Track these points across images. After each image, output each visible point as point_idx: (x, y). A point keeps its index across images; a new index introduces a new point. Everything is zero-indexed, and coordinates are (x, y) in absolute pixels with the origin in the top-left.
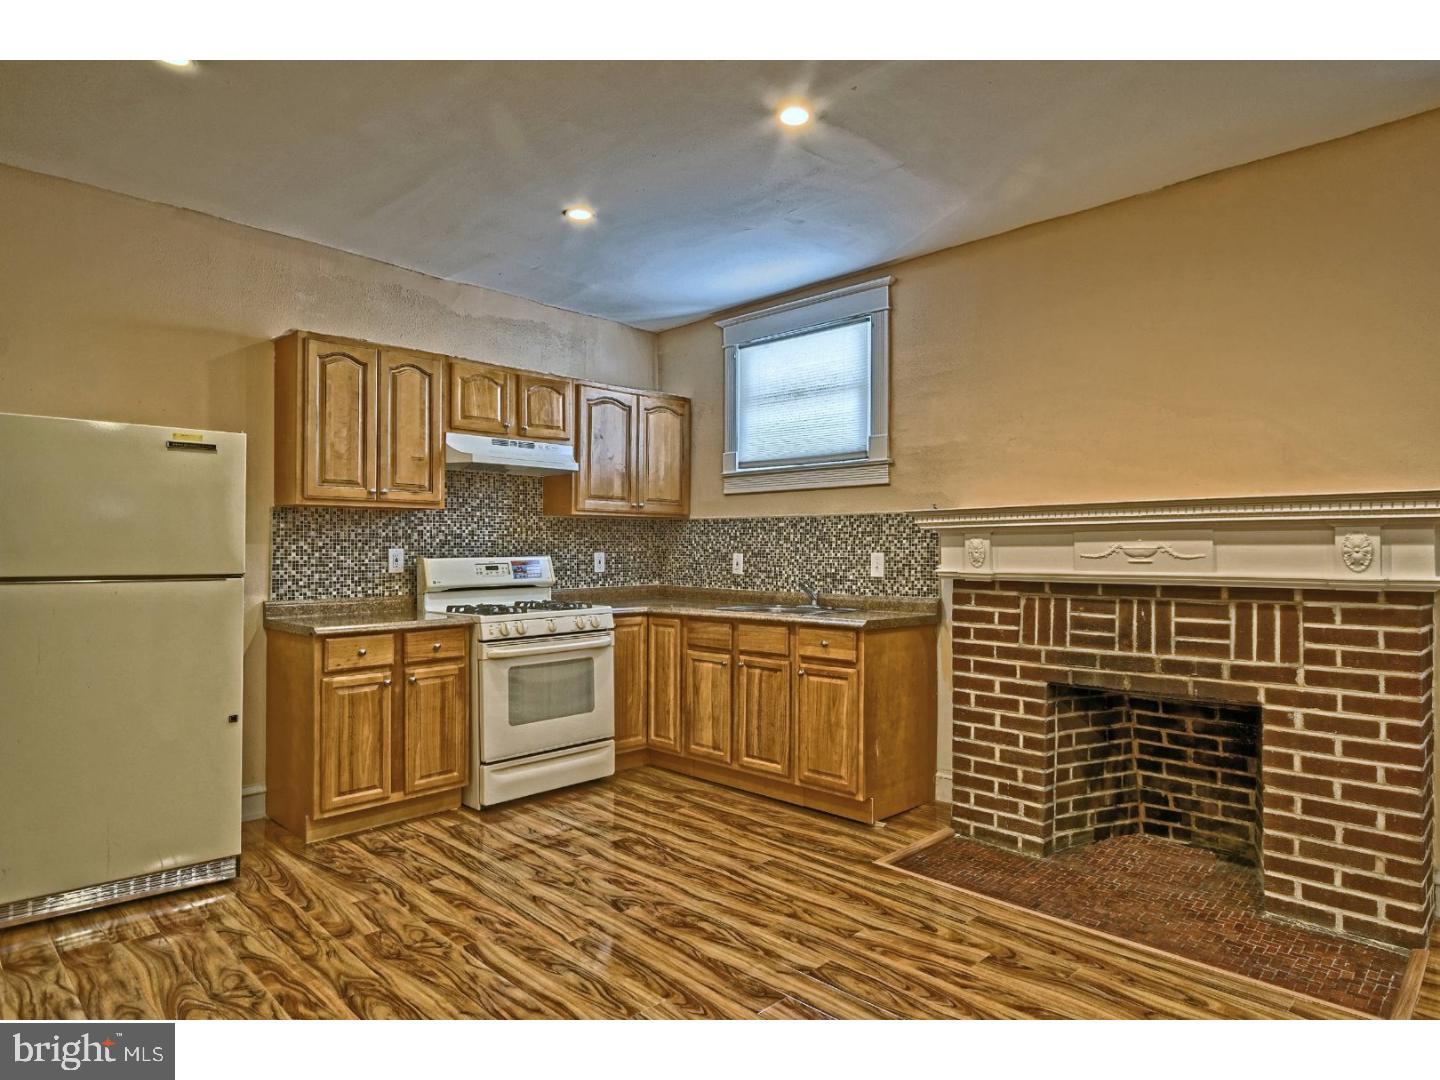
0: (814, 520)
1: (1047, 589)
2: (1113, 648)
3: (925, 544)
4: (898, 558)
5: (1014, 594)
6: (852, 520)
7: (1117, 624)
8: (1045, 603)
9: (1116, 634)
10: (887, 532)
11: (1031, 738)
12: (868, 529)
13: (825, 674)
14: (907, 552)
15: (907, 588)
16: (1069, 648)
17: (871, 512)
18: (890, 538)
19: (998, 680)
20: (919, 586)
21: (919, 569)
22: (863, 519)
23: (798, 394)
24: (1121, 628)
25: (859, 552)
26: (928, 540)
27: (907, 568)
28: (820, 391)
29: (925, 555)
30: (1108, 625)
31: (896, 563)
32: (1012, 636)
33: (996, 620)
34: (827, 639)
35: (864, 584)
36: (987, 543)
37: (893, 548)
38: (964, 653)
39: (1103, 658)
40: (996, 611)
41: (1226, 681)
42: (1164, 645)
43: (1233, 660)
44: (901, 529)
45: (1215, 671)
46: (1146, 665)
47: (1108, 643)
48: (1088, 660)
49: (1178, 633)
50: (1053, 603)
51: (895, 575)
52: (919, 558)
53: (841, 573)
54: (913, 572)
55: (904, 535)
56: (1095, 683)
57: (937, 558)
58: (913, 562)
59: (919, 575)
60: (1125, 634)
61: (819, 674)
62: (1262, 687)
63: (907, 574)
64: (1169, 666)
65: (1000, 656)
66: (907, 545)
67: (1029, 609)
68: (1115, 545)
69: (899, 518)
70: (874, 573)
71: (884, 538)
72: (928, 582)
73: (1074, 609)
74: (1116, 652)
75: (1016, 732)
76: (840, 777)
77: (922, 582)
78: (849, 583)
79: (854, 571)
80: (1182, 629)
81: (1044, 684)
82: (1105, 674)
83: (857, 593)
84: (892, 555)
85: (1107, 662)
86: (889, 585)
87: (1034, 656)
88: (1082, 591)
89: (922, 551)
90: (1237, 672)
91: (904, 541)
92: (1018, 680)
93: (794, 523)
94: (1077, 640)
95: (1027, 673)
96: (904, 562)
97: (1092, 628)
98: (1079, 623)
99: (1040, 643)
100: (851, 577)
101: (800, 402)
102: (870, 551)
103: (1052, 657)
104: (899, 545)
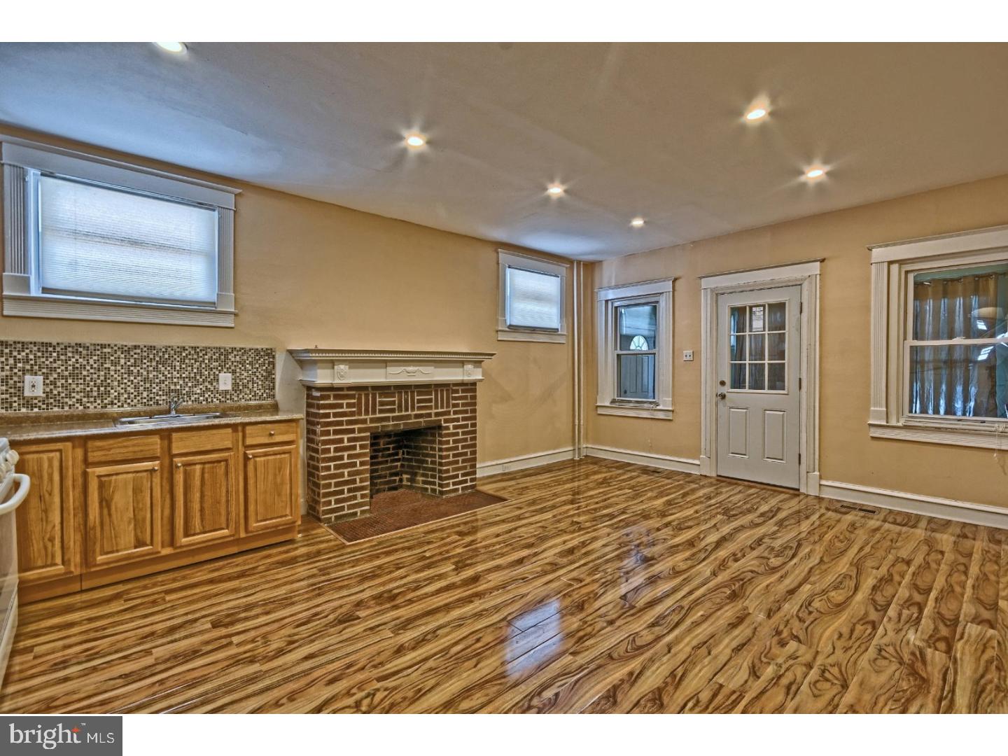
0: (151, 348)
1: (370, 389)
2: (395, 412)
3: (264, 368)
4: (243, 377)
5: (354, 392)
6: (198, 350)
7: (397, 402)
8: (367, 396)
9: (396, 407)
10: (233, 359)
11: (363, 461)
12: (214, 357)
13: (271, 453)
14: (250, 372)
15: (250, 396)
16: (378, 415)
17: (218, 345)
18: (235, 364)
19: (345, 437)
20: (260, 394)
21: (260, 383)
22: (209, 350)
23: (135, 243)
24: (398, 404)
25: (207, 373)
26: (267, 366)
27: (250, 383)
28: (161, 247)
29: (264, 374)
30: (393, 403)
31: (241, 380)
32: (352, 414)
33: (345, 407)
34: (273, 430)
35: (212, 396)
36: (347, 367)
37: (238, 370)
38: (327, 426)
39: (393, 417)
40: (345, 402)
41: (433, 418)
42: (413, 409)
43: (434, 411)
44: (245, 358)
45: (429, 415)
46: (408, 417)
47: (393, 411)
48: (387, 419)
49: (418, 403)
50: (370, 395)
51: (241, 388)
52: (260, 376)
53: (187, 389)
54: (255, 385)
55: (247, 362)
56: (390, 429)
57: (273, 376)
58: (255, 379)
59: (260, 387)
60: (400, 406)
61: (266, 455)
62: (442, 418)
63: (250, 387)
64: (417, 416)
65: (347, 425)
66: (250, 368)
67: (360, 399)
68: (403, 368)
69: (243, 351)
70: (222, 387)
71: (230, 363)
72: (267, 391)
73: (379, 398)
74: (397, 414)
75: (355, 460)
76: (286, 516)
77: (262, 391)
78: (197, 396)
79: (201, 387)
80: (419, 401)
81: (368, 434)
82: (395, 424)
83: (204, 403)
84: (238, 374)
85: (394, 418)
86: (236, 394)
87: (364, 421)
88: (384, 389)
89: (262, 372)
90: (437, 414)
91: (248, 366)
92: (356, 435)
93: (127, 351)
94: (381, 411)
95: (360, 430)
96: (248, 379)
97: (387, 405)
98: (382, 404)
99: (365, 415)
100: (199, 391)
101: (138, 251)
102: (217, 373)
103: (372, 420)
104: (243, 368)
